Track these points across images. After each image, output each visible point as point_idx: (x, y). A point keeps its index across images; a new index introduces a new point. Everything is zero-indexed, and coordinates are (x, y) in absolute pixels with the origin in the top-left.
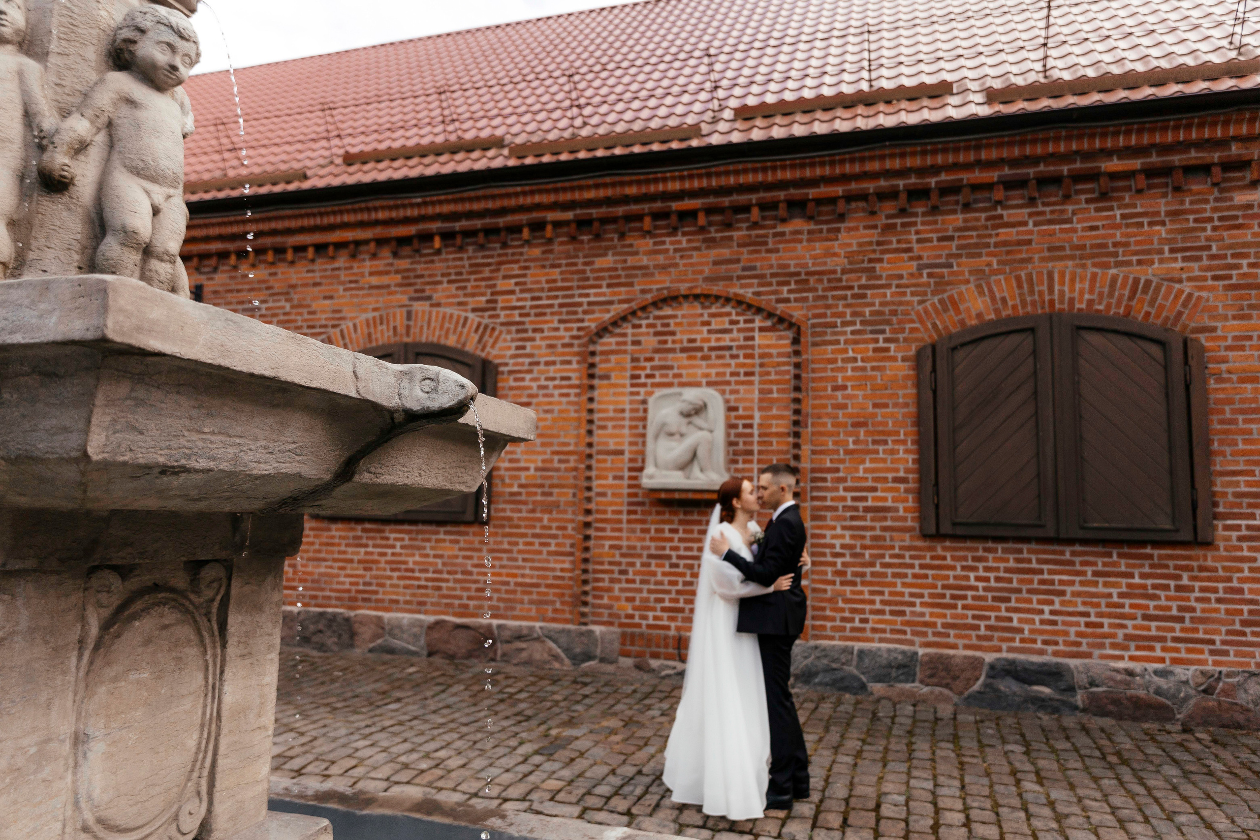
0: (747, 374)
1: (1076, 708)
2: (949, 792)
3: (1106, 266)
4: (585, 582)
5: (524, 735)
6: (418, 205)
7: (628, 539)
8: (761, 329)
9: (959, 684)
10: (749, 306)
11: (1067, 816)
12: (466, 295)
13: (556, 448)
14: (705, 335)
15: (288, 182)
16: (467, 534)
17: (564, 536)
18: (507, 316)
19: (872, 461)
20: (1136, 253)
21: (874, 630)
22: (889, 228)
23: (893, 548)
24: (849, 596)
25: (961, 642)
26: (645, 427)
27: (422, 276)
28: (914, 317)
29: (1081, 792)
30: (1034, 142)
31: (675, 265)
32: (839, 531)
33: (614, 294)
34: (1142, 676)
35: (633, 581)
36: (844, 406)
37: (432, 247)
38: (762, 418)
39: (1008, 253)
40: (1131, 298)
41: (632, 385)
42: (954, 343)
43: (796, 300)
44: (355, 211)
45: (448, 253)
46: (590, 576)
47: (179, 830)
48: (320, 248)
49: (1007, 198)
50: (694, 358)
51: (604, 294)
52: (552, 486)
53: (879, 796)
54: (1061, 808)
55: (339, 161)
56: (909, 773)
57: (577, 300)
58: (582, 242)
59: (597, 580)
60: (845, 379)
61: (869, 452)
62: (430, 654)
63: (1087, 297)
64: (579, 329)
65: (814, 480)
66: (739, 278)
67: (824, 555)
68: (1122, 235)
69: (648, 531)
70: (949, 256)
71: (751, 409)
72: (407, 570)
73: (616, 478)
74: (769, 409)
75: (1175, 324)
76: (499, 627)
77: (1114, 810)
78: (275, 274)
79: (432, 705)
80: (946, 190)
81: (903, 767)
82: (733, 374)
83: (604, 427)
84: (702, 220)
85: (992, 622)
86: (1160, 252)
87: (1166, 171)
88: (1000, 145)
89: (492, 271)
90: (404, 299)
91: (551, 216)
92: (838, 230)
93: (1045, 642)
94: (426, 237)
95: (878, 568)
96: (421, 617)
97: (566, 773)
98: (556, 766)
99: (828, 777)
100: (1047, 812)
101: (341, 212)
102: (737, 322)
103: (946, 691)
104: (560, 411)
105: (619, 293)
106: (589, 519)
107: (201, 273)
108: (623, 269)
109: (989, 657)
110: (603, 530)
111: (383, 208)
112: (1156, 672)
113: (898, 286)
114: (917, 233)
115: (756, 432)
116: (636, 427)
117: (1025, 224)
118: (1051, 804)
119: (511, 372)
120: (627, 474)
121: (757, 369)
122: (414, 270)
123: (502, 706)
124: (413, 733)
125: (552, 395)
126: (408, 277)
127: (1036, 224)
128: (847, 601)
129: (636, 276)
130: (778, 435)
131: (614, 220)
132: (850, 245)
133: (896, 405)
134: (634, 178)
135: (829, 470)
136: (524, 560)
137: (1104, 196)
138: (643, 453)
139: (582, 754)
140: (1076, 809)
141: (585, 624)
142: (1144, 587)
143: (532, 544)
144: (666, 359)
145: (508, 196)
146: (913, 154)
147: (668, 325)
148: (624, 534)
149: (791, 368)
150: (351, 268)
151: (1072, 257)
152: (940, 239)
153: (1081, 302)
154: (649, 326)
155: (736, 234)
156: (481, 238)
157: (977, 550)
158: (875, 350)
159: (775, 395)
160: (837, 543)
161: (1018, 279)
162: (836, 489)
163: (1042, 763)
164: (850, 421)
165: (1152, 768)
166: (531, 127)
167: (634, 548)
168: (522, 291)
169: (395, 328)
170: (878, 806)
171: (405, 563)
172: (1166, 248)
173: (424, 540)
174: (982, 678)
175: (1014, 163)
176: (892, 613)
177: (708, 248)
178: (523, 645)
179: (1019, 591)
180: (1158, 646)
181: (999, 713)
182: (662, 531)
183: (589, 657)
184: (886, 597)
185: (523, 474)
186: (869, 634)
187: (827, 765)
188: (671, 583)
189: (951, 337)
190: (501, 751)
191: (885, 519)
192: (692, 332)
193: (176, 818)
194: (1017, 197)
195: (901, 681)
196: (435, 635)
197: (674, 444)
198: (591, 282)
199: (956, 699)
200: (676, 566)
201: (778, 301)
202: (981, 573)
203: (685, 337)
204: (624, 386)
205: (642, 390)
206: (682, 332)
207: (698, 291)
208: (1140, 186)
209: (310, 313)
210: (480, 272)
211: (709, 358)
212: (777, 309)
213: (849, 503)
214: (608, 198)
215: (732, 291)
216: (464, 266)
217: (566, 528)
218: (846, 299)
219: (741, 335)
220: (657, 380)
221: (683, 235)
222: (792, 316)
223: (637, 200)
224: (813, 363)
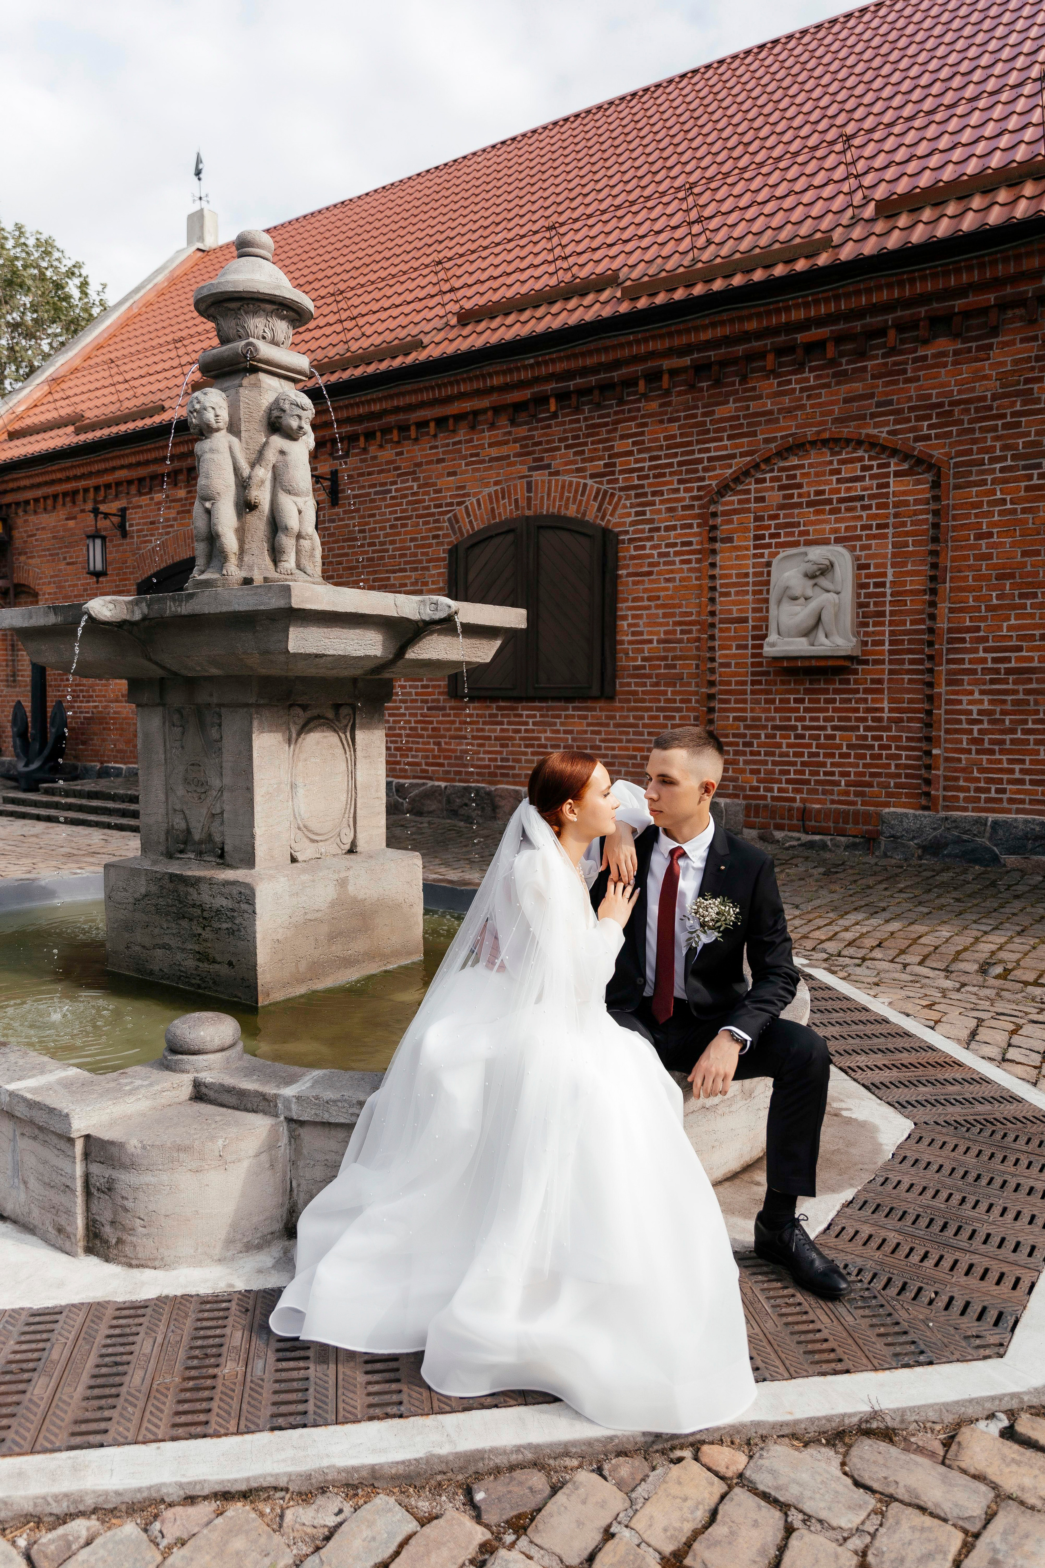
0: (879, 527)
6: (532, 366)
7: (752, 710)
8: (897, 474)
10: (884, 448)
12: (584, 461)
13: (678, 619)
14: (835, 485)
15: (407, 354)
16: (594, 709)
17: (688, 709)
18: (625, 479)
19: (1019, 616)
21: (1011, 801)
23: (1037, 712)
24: (985, 765)
27: (540, 443)
31: (802, 407)
32: (977, 696)
33: (736, 446)
35: (759, 754)
36: (989, 556)
37: (548, 411)
38: (895, 574)
41: (756, 547)
43: (937, 436)
44: (470, 379)
45: (564, 416)
47: (341, 841)
48: (441, 422)
50: (822, 512)
51: (725, 448)
52: (674, 658)
55: (454, 321)
56: (977, 920)
57: (697, 456)
58: (701, 390)
60: (991, 525)
61: (1014, 607)
64: (700, 489)
65: (951, 641)
66: (873, 415)
67: (959, 722)
69: (773, 701)
71: (884, 565)
72: (540, 746)
73: (739, 647)
74: (904, 564)
78: (401, 453)
81: (977, 917)
82: (864, 528)
83: (728, 594)
84: (831, 351)
89: (608, 432)
90: (523, 469)
91: (667, 364)
92: (990, 347)
94: (541, 400)
95: (1019, 735)
101: (458, 382)
102: (871, 468)
104: (682, 580)
105: (742, 445)
106: (713, 691)
107: (335, 458)
108: (745, 417)
110: (727, 701)
111: (497, 373)
115: (889, 591)
119: (631, 540)
120: (750, 642)
121: (891, 520)
122: (532, 437)
125: (673, 563)
126: (526, 446)
128: (982, 770)
129: (759, 424)
130: (912, 592)
131: (735, 361)
132: (1003, 364)
134: (754, 311)
135: (968, 630)
138: (766, 619)
143: (657, 717)
144: (792, 516)
145: (621, 346)
148: (749, 706)
149: (930, 516)
150: (471, 440)
154: (772, 479)
155: (869, 364)
156: (597, 396)
158: (1028, 489)
159: (911, 549)
160: (975, 708)
162: (976, 650)
164: (994, 573)
166: (651, 254)
167: (759, 719)
168: (640, 451)
169: (516, 501)
171: (539, 739)
173: (554, 717)
176: (1032, 782)
177: (838, 383)
182: (788, 701)
184: (1027, 766)
185: (646, 647)
186: (1005, 805)
188: (796, 754)
191: (1030, 681)
192: (819, 483)
193: (339, 835)
195: (1036, 854)
197: (798, 608)
198: (712, 435)
200: (803, 737)
201: (917, 439)
203: (812, 489)
204: (747, 548)
205: (766, 551)
206: (809, 484)
207: (827, 435)
209: (436, 492)
210: (598, 434)
211: (838, 510)
212: (914, 449)
213: (990, 665)
214: (726, 337)
215: (864, 431)
216: (580, 429)
217: (690, 701)
218: (996, 430)
219: (875, 482)
220: (782, 540)
221: (810, 372)
222: (932, 456)
223: (759, 335)
224: (954, 509)
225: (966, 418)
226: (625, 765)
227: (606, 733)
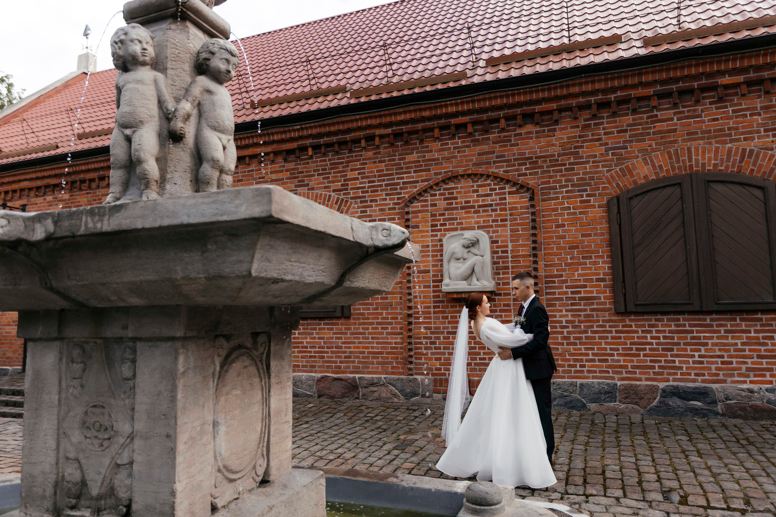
0: (502, 220)
1: (718, 413)
2: (646, 463)
3: (725, 142)
4: (410, 350)
5: (385, 439)
6: (298, 130)
7: (435, 323)
8: (510, 193)
9: (643, 402)
10: (502, 179)
11: (719, 474)
12: (329, 182)
14: (475, 198)
16: (338, 324)
17: (396, 323)
18: (354, 193)
19: (583, 269)
20: (743, 133)
21: (589, 372)
22: (586, 127)
23: (598, 321)
24: (572, 351)
25: (643, 377)
26: (442, 255)
27: (302, 172)
28: (605, 180)
29: (726, 461)
30: (675, 69)
31: (455, 157)
32: (564, 313)
33: (419, 176)
34: (759, 393)
35: (440, 348)
36: (564, 237)
37: (307, 155)
38: (512, 246)
39: (662, 138)
40: (741, 161)
41: (432, 231)
42: (630, 195)
45: (316, 158)
46: (413, 346)
47: (256, 474)
49: (660, 104)
50: (470, 212)
51: (412, 177)
53: (603, 466)
54: (714, 470)
55: (248, 106)
56: (619, 454)
57: (396, 181)
58: (397, 146)
59: (417, 348)
60: (563, 220)
61: (580, 264)
62: (319, 396)
63: (713, 162)
64: (398, 199)
65: (547, 282)
66: (495, 162)
68: (733, 123)
69: (447, 318)
70: (625, 142)
71: (506, 241)
72: (302, 347)
73: (425, 287)
74: (518, 241)
75: (770, 176)
76: (360, 378)
77: (747, 470)
79: (327, 424)
80: (621, 102)
81: (615, 451)
82: (493, 221)
84: (470, 129)
85: (663, 364)
86: (758, 132)
87: (760, 82)
88: (654, 72)
89: (343, 167)
91: (378, 132)
92: (555, 130)
93: (696, 375)
94: (304, 149)
95: (590, 334)
96: (313, 374)
97: (414, 459)
98: (408, 455)
99: (571, 457)
100: (706, 472)
102: (495, 189)
103: (635, 407)
105: (422, 176)
106: (411, 312)
108: (423, 161)
109: (662, 385)
110: (419, 318)
111: (277, 133)
112: (767, 390)
113: (593, 162)
114: (604, 129)
115: (510, 255)
116: (437, 256)
117: (672, 119)
118: (709, 468)
120: (432, 284)
121: (508, 217)
122: (297, 169)
123: (367, 425)
124: (321, 440)
126: (294, 173)
127: (678, 120)
128: (571, 355)
129: (432, 165)
130: (523, 256)
131: (416, 132)
132: (562, 138)
133: (596, 235)
134: (427, 106)
135: (556, 276)
136: (372, 338)
137: (721, 100)
138: (441, 271)
139: (421, 449)
140: (724, 470)
141: (412, 375)
142: (758, 338)
143: (377, 328)
144: (452, 214)
145: (352, 121)
146: (600, 81)
147: (453, 193)
148: (432, 320)
149: (530, 215)
150: (260, 170)
151: (702, 138)
152: (618, 132)
153: (709, 166)
154: (440, 194)
155: (491, 136)
156: (336, 148)
157: (651, 320)
158: (581, 202)
159: (521, 232)
160: (564, 320)
161: (669, 153)
162: (561, 288)
163: (700, 446)
164: (567, 246)
165: (768, 446)
166: (361, 79)
167: (439, 328)
168: (362, 178)
170: (604, 472)
171: (302, 343)
172: (762, 129)
173: (311, 329)
174: (658, 398)
175: (663, 82)
176: (599, 361)
177: (474, 145)
178: (375, 389)
179: (679, 344)
180: (768, 374)
181: (670, 418)
183: (415, 394)
184: (596, 351)
186: (586, 374)
187: (569, 450)
189: (628, 191)
190: (374, 448)
191: (593, 304)
192: (467, 197)
193: (254, 467)
194: (666, 103)
195: (607, 402)
196: (322, 385)
197: (460, 265)
198: (404, 170)
199: (642, 411)
201: (519, 175)
202: (654, 334)
203: (463, 200)
204: (427, 232)
205: (439, 233)
206: (461, 197)
207: (470, 172)
208: (743, 92)
210: (337, 168)
211: (478, 212)
212: (519, 180)
213: (570, 295)
214: (412, 119)
215: (490, 170)
216: (327, 165)
217: (397, 318)
218: (562, 172)
219: (498, 197)
220: (448, 227)
221: (459, 139)
222: (529, 184)
223: (430, 119)
224: (543, 212)
225: (545, 165)
226: (358, 357)
227: (345, 338)
